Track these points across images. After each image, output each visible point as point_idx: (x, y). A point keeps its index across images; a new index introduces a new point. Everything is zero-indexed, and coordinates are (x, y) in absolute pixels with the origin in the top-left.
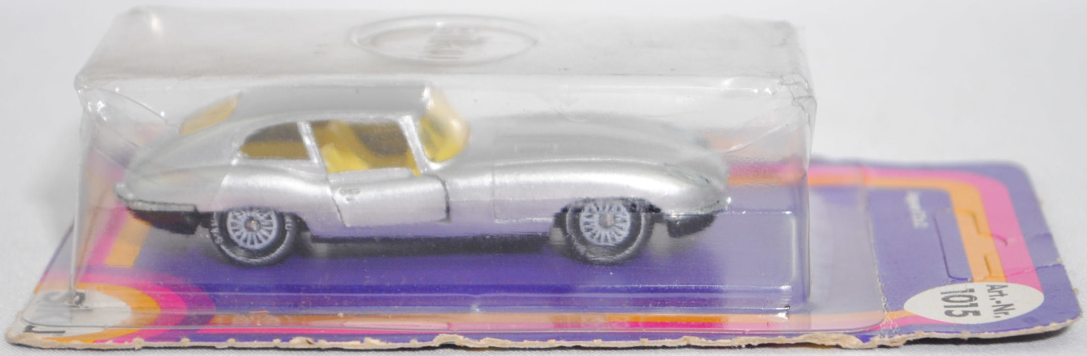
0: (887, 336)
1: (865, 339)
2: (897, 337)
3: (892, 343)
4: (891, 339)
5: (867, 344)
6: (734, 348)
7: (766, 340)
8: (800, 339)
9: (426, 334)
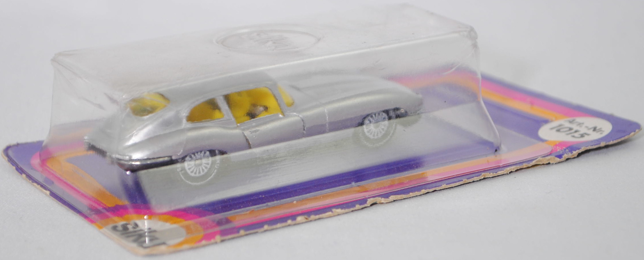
0: (570, 153)
1: (560, 156)
2: (574, 152)
3: (572, 156)
4: (572, 154)
5: (562, 159)
6: (505, 174)
7: (518, 167)
8: (534, 163)
9: (351, 202)
